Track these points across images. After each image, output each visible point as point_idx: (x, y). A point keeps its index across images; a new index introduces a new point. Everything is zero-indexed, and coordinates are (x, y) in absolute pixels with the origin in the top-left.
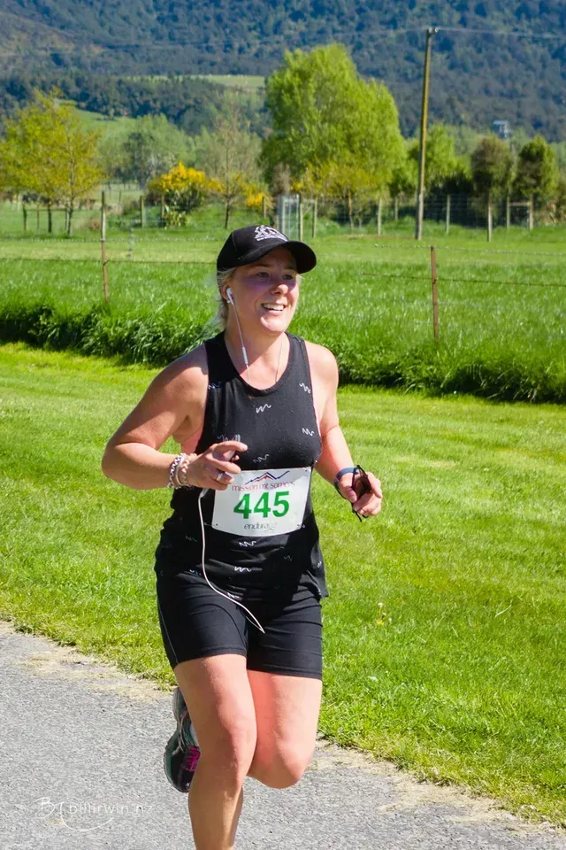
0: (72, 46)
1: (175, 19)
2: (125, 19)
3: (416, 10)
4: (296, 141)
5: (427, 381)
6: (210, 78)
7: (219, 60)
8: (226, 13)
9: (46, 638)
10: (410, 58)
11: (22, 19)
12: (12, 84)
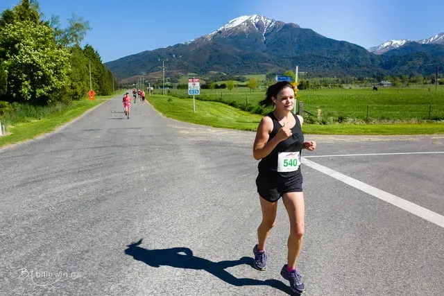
11: (276, 66)
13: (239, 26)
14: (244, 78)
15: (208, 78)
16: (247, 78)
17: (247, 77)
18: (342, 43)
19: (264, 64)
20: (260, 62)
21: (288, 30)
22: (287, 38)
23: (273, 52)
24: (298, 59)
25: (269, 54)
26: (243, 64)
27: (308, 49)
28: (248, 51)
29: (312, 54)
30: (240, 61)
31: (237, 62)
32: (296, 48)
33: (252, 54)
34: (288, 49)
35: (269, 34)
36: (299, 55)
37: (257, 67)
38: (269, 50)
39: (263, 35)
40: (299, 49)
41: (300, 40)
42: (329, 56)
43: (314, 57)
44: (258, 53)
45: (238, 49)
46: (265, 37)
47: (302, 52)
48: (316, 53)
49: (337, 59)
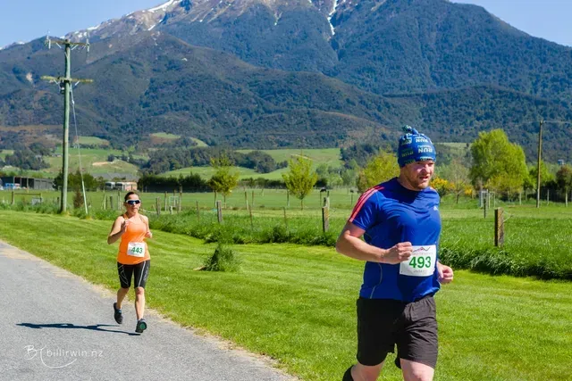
0: (390, 132)
1: (431, 121)
2: (411, 121)
3: (526, 116)
4: (484, 168)
6: (445, 144)
7: (448, 136)
8: (451, 118)
10: (524, 135)
11: (370, 121)
12: (366, 146)
14: (267, 158)
15: (146, 158)
16: (279, 161)
17: (278, 154)
19: (331, 113)
20: (321, 109)
21: (408, 7)
22: (404, 31)
23: (361, 77)
24: (443, 100)
25: (347, 82)
26: (261, 110)
27: (471, 71)
28: (279, 70)
29: (487, 84)
30: (253, 100)
31: (245, 106)
32: (433, 65)
33: (292, 80)
34: (410, 69)
35: (347, 17)
36: (446, 90)
37: (308, 123)
38: (346, 70)
39: (329, 19)
40: (442, 70)
41: (446, 41)
42: (539, 94)
43: (491, 95)
44: (310, 79)
45: (247, 61)
46: (334, 26)
47: (452, 79)
48: (500, 84)
49: (564, 104)
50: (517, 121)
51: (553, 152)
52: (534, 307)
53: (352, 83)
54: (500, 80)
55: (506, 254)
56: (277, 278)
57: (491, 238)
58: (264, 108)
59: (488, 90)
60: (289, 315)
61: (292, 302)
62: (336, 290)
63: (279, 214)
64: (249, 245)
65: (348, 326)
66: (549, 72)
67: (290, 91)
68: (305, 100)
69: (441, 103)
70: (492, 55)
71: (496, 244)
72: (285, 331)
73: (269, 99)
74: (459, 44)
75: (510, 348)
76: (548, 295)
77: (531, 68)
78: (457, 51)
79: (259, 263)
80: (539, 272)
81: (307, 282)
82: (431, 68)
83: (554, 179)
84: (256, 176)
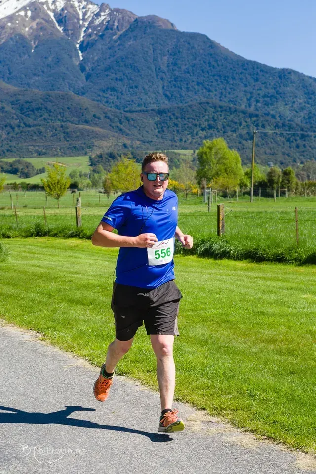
0: (130, 142)
1: (164, 132)
2: (147, 132)
3: (242, 127)
4: (208, 170)
5: (296, 260)
6: (176, 151)
7: (178, 144)
8: (180, 129)
9: (190, 405)
10: (240, 143)
11: (114, 133)
12: (111, 154)
13: (11, 18)
14: (28, 165)
16: (38, 167)
17: (37, 162)
18: (285, 75)
19: (81, 127)
20: (72, 123)
21: (144, 35)
22: (141, 55)
23: (105, 95)
24: (174, 114)
25: (94, 100)
26: (22, 125)
27: (196, 90)
28: (36, 91)
29: (210, 101)
30: (16, 117)
31: (8, 121)
32: (166, 85)
33: (47, 99)
34: (146, 87)
35: (93, 45)
36: (176, 105)
37: (62, 135)
38: (92, 89)
39: (78, 46)
40: (173, 89)
41: (175, 64)
42: (252, 108)
43: (213, 110)
44: (63, 97)
45: (9, 83)
46: (82, 53)
47: (181, 96)
48: (220, 100)
49: (273, 117)
50: (235, 131)
51: (264, 156)
52: (250, 285)
53: (98, 101)
54: (220, 97)
55: (227, 242)
56: (39, 266)
57: (214, 229)
58: (25, 124)
59: (211, 105)
60: (50, 296)
61: (53, 286)
62: (88, 275)
63: (40, 212)
64: (15, 239)
65: (99, 304)
66: (261, 90)
67: (46, 108)
68: (59, 117)
69: (172, 117)
70: (214, 76)
71: (218, 234)
72: (47, 310)
73: (28, 115)
74: (187, 66)
75: (231, 319)
76: (261, 275)
77: (246, 86)
78: (185, 72)
79: (24, 254)
80: (253, 256)
81: (64, 269)
82: (163, 88)
83: (265, 178)
84: (19, 181)
